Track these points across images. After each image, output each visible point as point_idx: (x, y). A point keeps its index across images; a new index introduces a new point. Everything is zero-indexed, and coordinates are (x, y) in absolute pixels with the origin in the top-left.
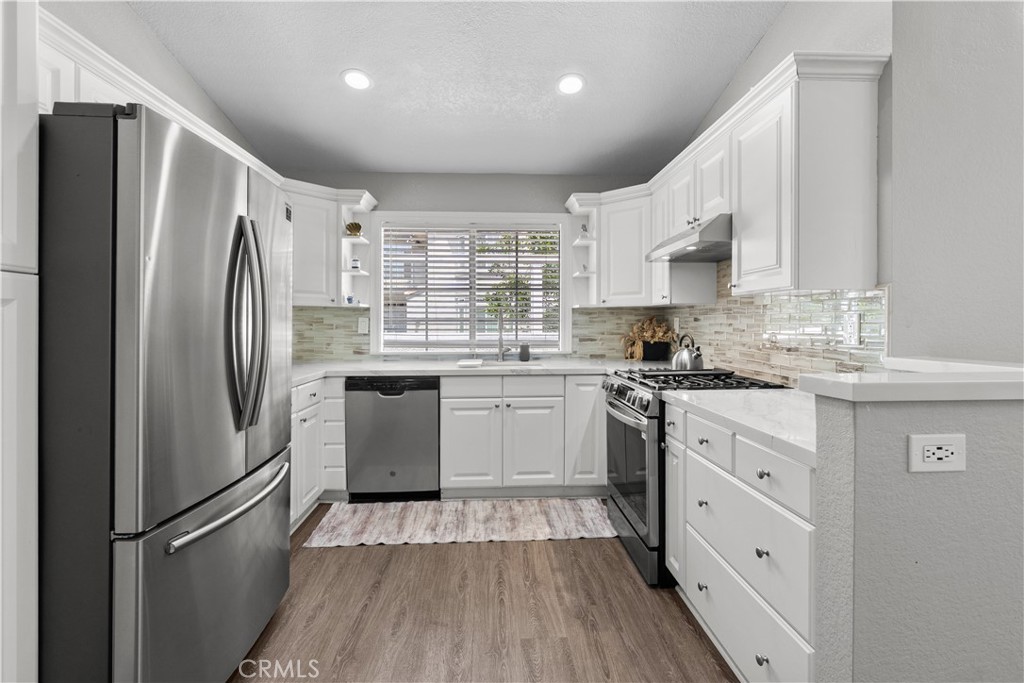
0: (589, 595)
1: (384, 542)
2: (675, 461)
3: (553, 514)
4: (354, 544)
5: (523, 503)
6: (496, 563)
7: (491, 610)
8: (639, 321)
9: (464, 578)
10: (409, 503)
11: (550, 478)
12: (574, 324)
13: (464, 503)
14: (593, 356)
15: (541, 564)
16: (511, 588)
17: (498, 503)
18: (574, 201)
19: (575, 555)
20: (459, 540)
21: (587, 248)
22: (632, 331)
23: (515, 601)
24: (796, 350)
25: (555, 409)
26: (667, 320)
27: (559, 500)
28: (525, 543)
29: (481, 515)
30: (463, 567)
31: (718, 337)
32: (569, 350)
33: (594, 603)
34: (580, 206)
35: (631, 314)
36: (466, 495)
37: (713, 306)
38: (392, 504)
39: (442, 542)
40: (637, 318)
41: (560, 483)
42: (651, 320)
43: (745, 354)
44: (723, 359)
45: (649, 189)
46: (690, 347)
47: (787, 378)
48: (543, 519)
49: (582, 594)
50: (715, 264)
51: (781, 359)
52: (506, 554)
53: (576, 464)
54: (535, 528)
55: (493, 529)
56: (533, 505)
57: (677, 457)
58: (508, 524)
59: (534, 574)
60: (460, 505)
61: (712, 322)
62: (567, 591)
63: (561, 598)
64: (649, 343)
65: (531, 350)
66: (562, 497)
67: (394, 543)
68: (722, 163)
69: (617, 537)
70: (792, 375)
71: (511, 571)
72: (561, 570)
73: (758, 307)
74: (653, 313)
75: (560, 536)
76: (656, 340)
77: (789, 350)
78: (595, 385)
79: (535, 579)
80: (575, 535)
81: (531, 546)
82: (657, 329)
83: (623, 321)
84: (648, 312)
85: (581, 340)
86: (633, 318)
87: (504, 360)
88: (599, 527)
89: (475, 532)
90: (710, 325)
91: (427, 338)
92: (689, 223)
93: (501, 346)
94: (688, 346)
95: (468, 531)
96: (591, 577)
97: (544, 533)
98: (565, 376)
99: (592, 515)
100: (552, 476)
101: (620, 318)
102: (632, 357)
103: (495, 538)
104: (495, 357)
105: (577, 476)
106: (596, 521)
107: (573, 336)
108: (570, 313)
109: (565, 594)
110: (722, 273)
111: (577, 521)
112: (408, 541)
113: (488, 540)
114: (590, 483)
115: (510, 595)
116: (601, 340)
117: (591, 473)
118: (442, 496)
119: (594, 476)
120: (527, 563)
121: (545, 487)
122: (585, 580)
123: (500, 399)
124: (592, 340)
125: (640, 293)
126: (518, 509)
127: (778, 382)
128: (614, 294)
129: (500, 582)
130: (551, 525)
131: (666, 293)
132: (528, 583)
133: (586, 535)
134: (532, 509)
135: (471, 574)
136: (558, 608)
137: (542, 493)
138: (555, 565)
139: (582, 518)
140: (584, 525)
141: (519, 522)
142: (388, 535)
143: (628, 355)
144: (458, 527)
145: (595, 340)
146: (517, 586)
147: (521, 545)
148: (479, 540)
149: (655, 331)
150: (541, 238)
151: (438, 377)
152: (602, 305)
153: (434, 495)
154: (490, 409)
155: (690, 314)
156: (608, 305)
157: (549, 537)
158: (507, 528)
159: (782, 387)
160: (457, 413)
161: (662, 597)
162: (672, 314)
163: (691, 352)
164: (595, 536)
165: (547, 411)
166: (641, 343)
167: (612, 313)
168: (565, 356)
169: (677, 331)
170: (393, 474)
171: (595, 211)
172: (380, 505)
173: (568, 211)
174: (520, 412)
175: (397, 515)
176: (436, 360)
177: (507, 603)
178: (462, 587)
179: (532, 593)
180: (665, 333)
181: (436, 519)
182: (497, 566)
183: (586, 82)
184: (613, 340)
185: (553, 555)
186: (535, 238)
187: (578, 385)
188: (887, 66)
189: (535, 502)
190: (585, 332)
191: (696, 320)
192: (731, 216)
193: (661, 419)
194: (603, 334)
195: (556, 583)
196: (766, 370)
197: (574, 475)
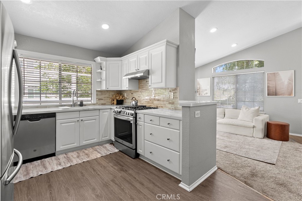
0: (121, 165)
1: (42, 174)
2: (140, 127)
3: (98, 150)
4: (27, 179)
5: (87, 150)
6: (89, 167)
7: (97, 177)
8: (115, 94)
9: (82, 173)
10: (42, 160)
11: (95, 140)
12: (97, 95)
13: (66, 154)
14: (102, 104)
15: (104, 163)
16: (99, 171)
17: (79, 152)
18: (99, 59)
19: (111, 158)
20: (72, 164)
21: (100, 73)
22: (113, 97)
23: (102, 173)
24: (160, 100)
25: (96, 120)
26: (122, 94)
27: (98, 146)
28: (95, 159)
29: (75, 156)
30: (79, 171)
31: (139, 98)
32: (95, 102)
33: (123, 166)
34: (101, 60)
35: (113, 92)
36: (65, 152)
37: (138, 90)
38: (35, 162)
39: (66, 167)
40: (114, 93)
41: (98, 141)
42: (118, 94)
43: (147, 102)
44: (141, 103)
45: (121, 59)
46: (135, 100)
47: (158, 106)
48: (96, 152)
49: (119, 166)
50: (138, 80)
51: (156, 103)
52: (91, 163)
53: (103, 134)
54: (95, 155)
55: (82, 159)
56: (90, 149)
57: (141, 126)
58: (86, 156)
59: (103, 165)
60: (65, 156)
61: (137, 94)
62: (115, 166)
63: (114, 168)
64: (118, 100)
65: (84, 103)
66: (98, 145)
67: (46, 173)
68: (146, 57)
69: (120, 151)
70: (159, 105)
71: (96, 167)
72: (110, 162)
73: (150, 91)
74: (118, 92)
75: (104, 155)
76: (120, 99)
77: (158, 100)
78: (108, 112)
79: (104, 167)
80: (108, 154)
81: (97, 159)
82: (120, 96)
83: (111, 94)
84: (116, 92)
85: (99, 100)
86: (113, 93)
87: (74, 106)
88: (114, 150)
89: (75, 161)
90: (137, 95)
91: (40, 100)
92: (136, 70)
93: (73, 102)
94: (134, 100)
95: (74, 161)
96: (118, 161)
97: (99, 156)
98: (99, 110)
99: (109, 148)
100: (96, 140)
101: (110, 93)
102: (113, 104)
103: (84, 160)
104: (71, 106)
105: (103, 138)
106: (112, 149)
107: (97, 99)
108: (95, 92)
109: (115, 167)
110: (140, 83)
111: (106, 150)
112: (52, 170)
113: (82, 162)
114: (107, 140)
115: (100, 172)
116: (104, 99)
117: (107, 137)
118: (56, 154)
119: (108, 137)
120: (99, 164)
121: (93, 143)
122: (118, 163)
123: (79, 119)
124: (102, 99)
125: (119, 86)
126: (86, 152)
127: (156, 107)
128: (111, 86)
129: (94, 170)
130: (100, 153)
131: (128, 87)
132: (103, 168)
133: (111, 153)
134: (91, 151)
135: (83, 171)
136: (115, 170)
137: (92, 146)
138: (107, 162)
139: (107, 149)
140: (109, 151)
141: (89, 155)
142: (42, 171)
143: (112, 104)
144: (69, 161)
145: (103, 99)
146: (100, 170)
147: (94, 160)
148: (80, 163)
149: (120, 97)
150: (68, 66)
151: (55, 113)
152: (107, 89)
153: (53, 155)
154: (75, 122)
155: (130, 92)
156: (108, 89)
157: (101, 156)
158: (87, 157)
159: (157, 108)
160: (63, 125)
161: (137, 160)
162: (124, 92)
163: (135, 102)
164: (114, 152)
165: (94, 121)
166: (116, 100)
167: (108, 92)
168: (94, 104)
169: (126, 97)
170: (35, 151)
171: (105, 63)
172: (29, 163)
173: (95, 61)
174: (85, 122)
175: (40, 164)
176: (47, 107)
177: (100, 174)
178: (83, 176)
179: (106, 170)
180: (122, 97)
181: (59, 162)
182: (90, 167)
183: (110, 27)
184: (108, 99)
185: (105, 160)
186: (66, 65)
187: (103, 112)
188: (178, 46)
189: (91, 148)
190: (100, 97)
191: (132, 94)
192: (149, 70)
193: (136, 118)
194: (105, 98)
195: (110, 166)
196: (152, 105)
197: (102, 138)
